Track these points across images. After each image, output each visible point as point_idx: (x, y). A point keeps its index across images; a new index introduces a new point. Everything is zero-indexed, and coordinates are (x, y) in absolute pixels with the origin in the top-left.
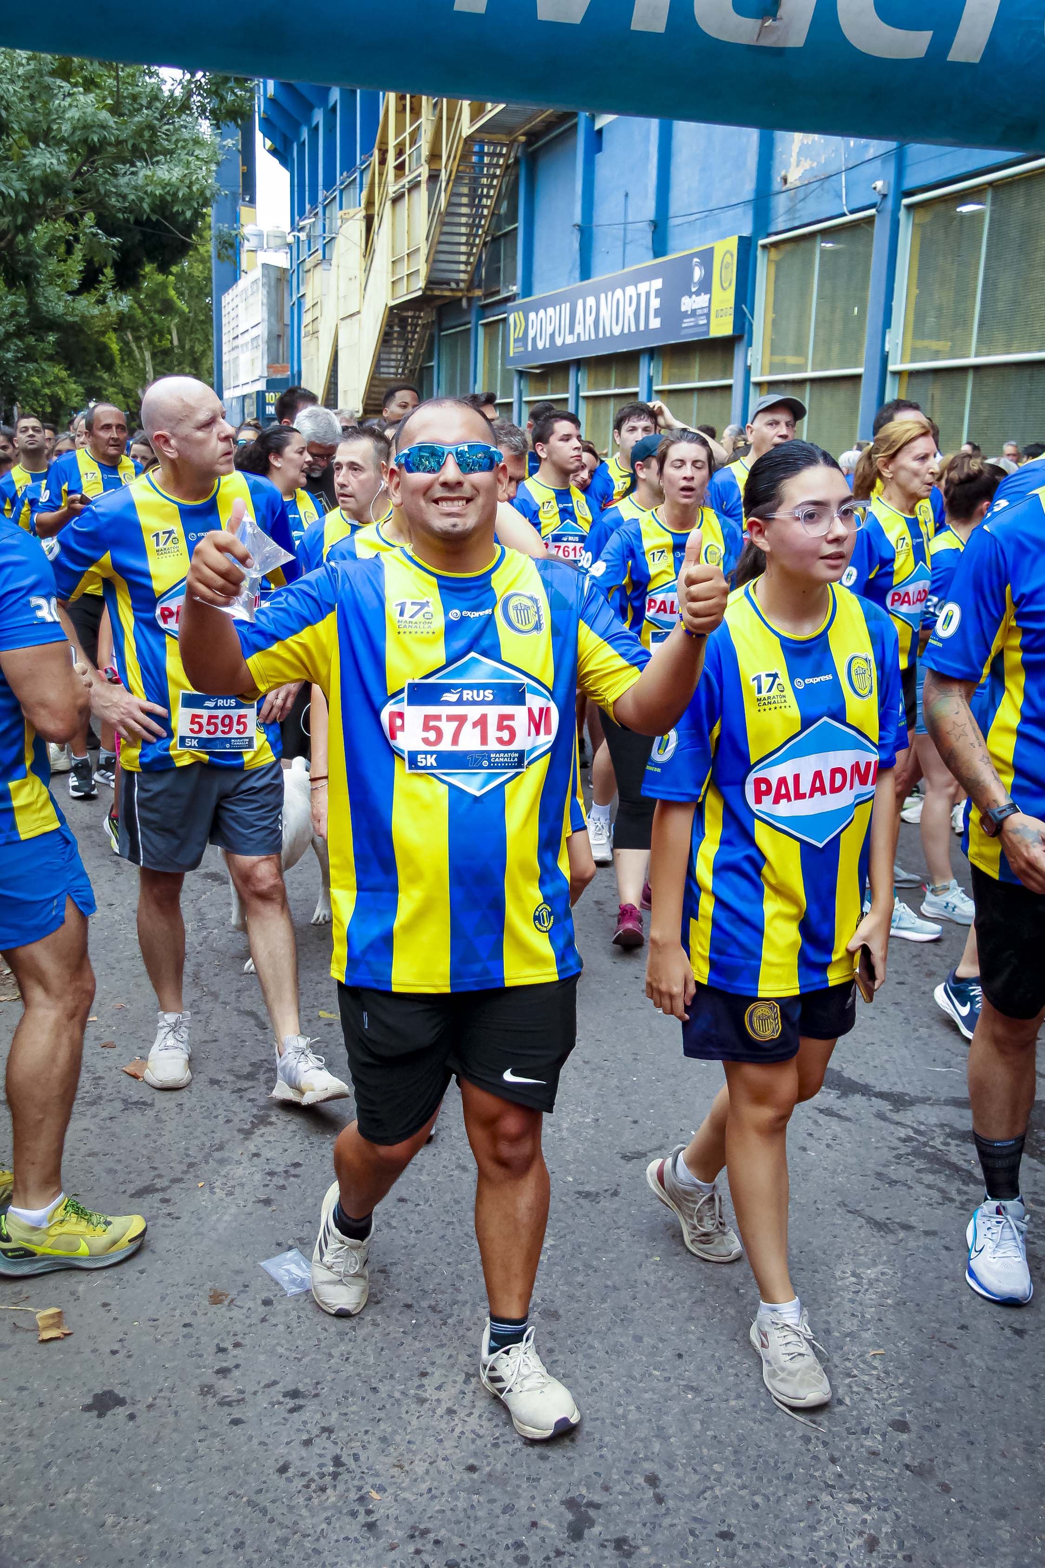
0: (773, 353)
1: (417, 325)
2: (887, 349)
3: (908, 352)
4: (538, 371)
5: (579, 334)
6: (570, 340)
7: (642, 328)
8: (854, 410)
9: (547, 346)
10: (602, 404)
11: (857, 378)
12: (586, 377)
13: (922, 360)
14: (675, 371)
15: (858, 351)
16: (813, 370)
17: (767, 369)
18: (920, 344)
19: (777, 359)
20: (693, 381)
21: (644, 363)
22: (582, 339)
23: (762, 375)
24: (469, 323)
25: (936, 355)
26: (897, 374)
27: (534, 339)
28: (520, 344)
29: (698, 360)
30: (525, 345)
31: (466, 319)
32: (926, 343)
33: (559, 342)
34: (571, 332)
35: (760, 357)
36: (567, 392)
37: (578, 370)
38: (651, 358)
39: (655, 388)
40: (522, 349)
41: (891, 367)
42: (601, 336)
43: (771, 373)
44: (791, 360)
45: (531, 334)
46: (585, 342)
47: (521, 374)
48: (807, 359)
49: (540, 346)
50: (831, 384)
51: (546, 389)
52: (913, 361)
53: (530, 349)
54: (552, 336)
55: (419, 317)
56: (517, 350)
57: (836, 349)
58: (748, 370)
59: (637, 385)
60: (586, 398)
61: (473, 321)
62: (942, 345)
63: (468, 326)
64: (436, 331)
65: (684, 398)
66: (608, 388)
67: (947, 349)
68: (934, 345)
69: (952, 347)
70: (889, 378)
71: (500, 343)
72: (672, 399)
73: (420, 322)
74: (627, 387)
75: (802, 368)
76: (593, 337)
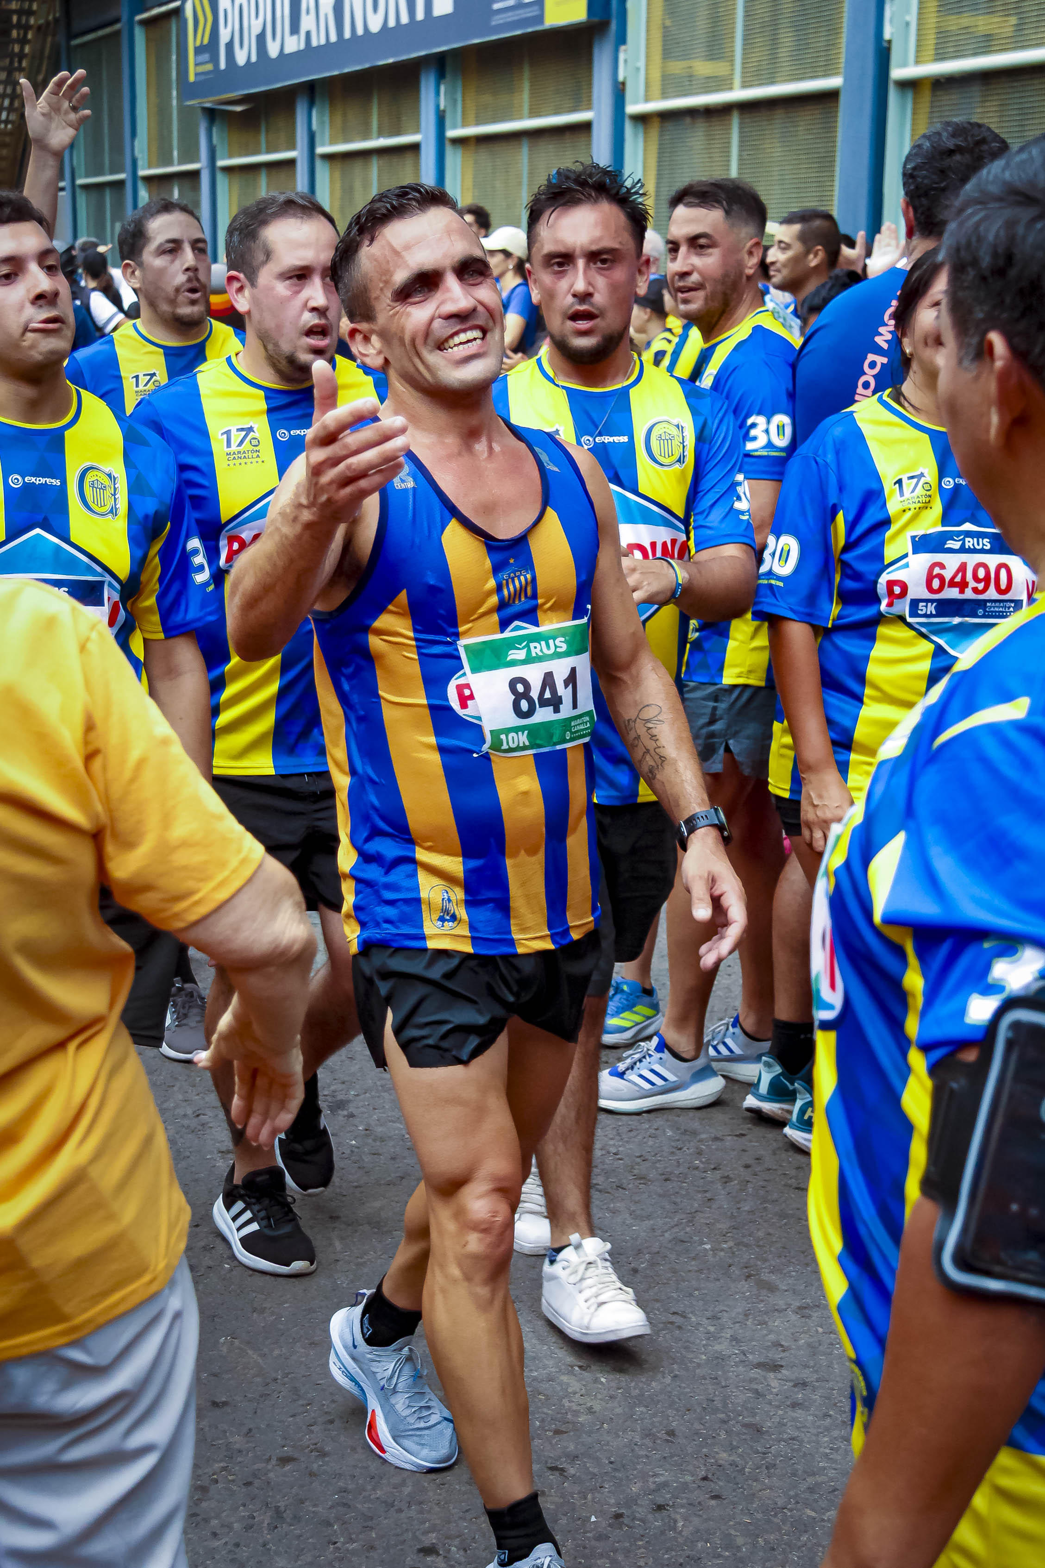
0: (667, 54)
1: (27, 28)
2: (887, 35)
3: (931, 40)
4: (239, 109)
5: (308, 34)
6: (293, 44)
7: (420, 15)
8: (827, 162)
9: (254, 59)
10: (357, 166)
11: (830, 97)
12: (327, 119)
13: (958, 55)
14: (487, 98)
15: (832, 44)
16: (745, 85)
17: (656, 88)
18: (955, 23)
19: (677, 67)
20: (520, 118)
21: (427, 85)
22: (314, 43)
23: (647, 99)
24: (117, 20)
25: (987, 44)
26: (909, 85)
27: (230, 46)
28: (206, 57)
29: (526, 73)
30: (215, 60)
31: (111, 15)
32: (966, 20)
33: (273, 50)
34: (295, 29)
35: (642, 64)
36: (292, 146)
37: (311, 104)
38: (441, 76)
39: (451, 133)
40: (209, 67)
41: (897, 73)
42: (347, 34)
43: (665, 95)
44: (703, 68)
45: (224, 36)
46: (319, 47)
47: (212, 114)
48: (732, 61)
49: (241, 58)
50: (779, 113)
51: (258, 143)
52: (940, 57)
53: (223, 65)
54: (261, 38)
55: (30, 13)
56: (201, 69)
57: (787, 39)
58: (619, 92)
59: (417, 130)
60: (329, 157)
61: (125, 17)
62: (1005, 25)
63: (117, 26)
64: (61, 38)
65: (503, 150)
66: (366, 137)
67: (1008, 31)
68: (983, 24)
69: (1019, 27)
70: (893, 96)
71: (174, 57)
72: (483, 154)
73: (32, 21)
74: (398, 133)
75: (722, 83)
76: (333, 38)
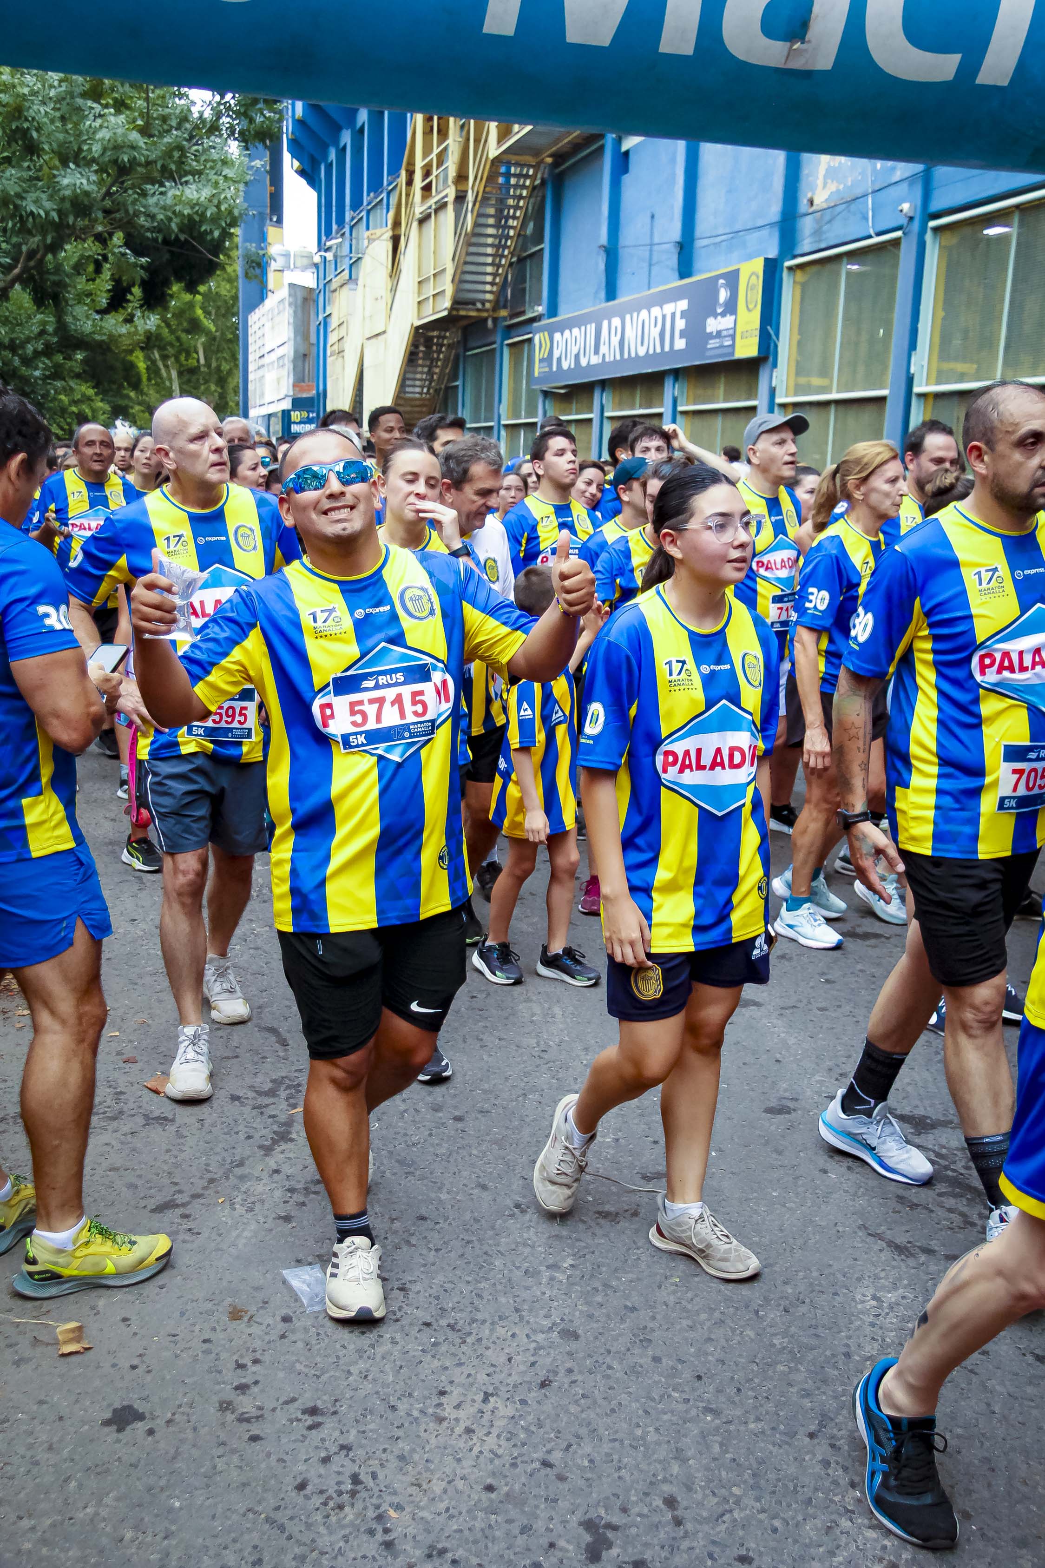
0: (798, 373)
1: (442, 345)
2: (912, 371)
3: (934, 374)
4: (562, 391)
5: (605, 355)
6: (597, 359)
7: (668, 348)
9: (573, 366)
11: (883, 399)
12: (611, 399)
13: (950, 382)
14: (700, 392)
15: (884, 372)
16: (838, 392)
17: (792, 390)
18: (946, 366)
19: (803, 380)
20: (720, 402)
21: (668, 383)
22: (609, 359)
23: (787, 396)
24: (494, 343)
25: (962, 378)
26: (923, 396)
27: (559, 360)
28: (545, 364)
29: (723, 380)
30: (550, 366)
31: (492, 339)
32: (952, 365)
33: (584, 362)
34: (596, 352)
35: (785, 378)
36: (594, 412)
37: (603, 390)
38: (676, 379)
39: (680, 408)
40: (547, 369)
41: (917, 389)
42: (626, 356)
43: (796, 395)
44: (816, 381)
45: (556, 354)
46: (610, 362)
47: (546, 394)
48: (832, 379)
49: (565, 365)
50: (857, 406)
51: (572, 409)
52: (940, 382)
53: (555, 369)
54: (578, 356)
55: (445, 337)
56: (543, 370)
57: (861, 370)
58: (772, 392)
59: (662, 406)
61: (499, 341)
62: (971, 369)
63: (494, 346)
64: (461, 350)
65: (709, 419)
66: (633, 408)
67: (973, 371)
68: (960, 367)
69: (978, 370)
70: (914, 401)
71: (525, 363)
72: (698, 421)
73: (445, 342)
74: (650, 407)
75: (826, 389)
76: (618, 357)
